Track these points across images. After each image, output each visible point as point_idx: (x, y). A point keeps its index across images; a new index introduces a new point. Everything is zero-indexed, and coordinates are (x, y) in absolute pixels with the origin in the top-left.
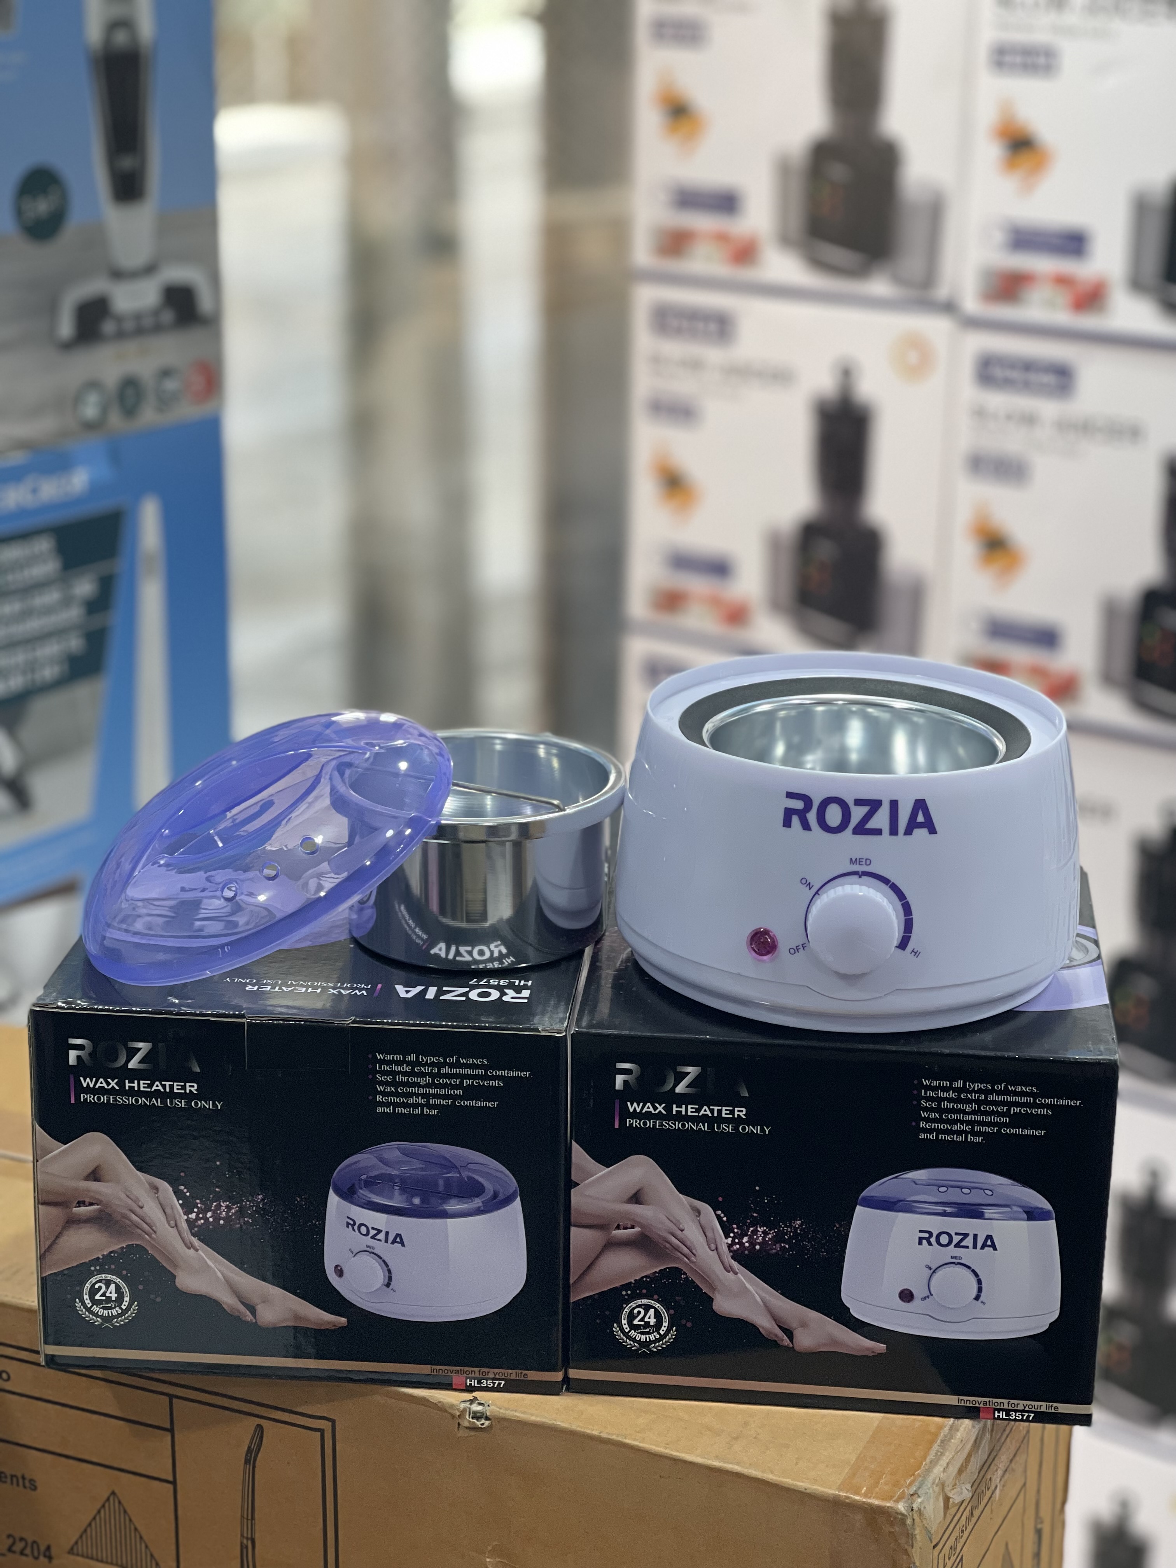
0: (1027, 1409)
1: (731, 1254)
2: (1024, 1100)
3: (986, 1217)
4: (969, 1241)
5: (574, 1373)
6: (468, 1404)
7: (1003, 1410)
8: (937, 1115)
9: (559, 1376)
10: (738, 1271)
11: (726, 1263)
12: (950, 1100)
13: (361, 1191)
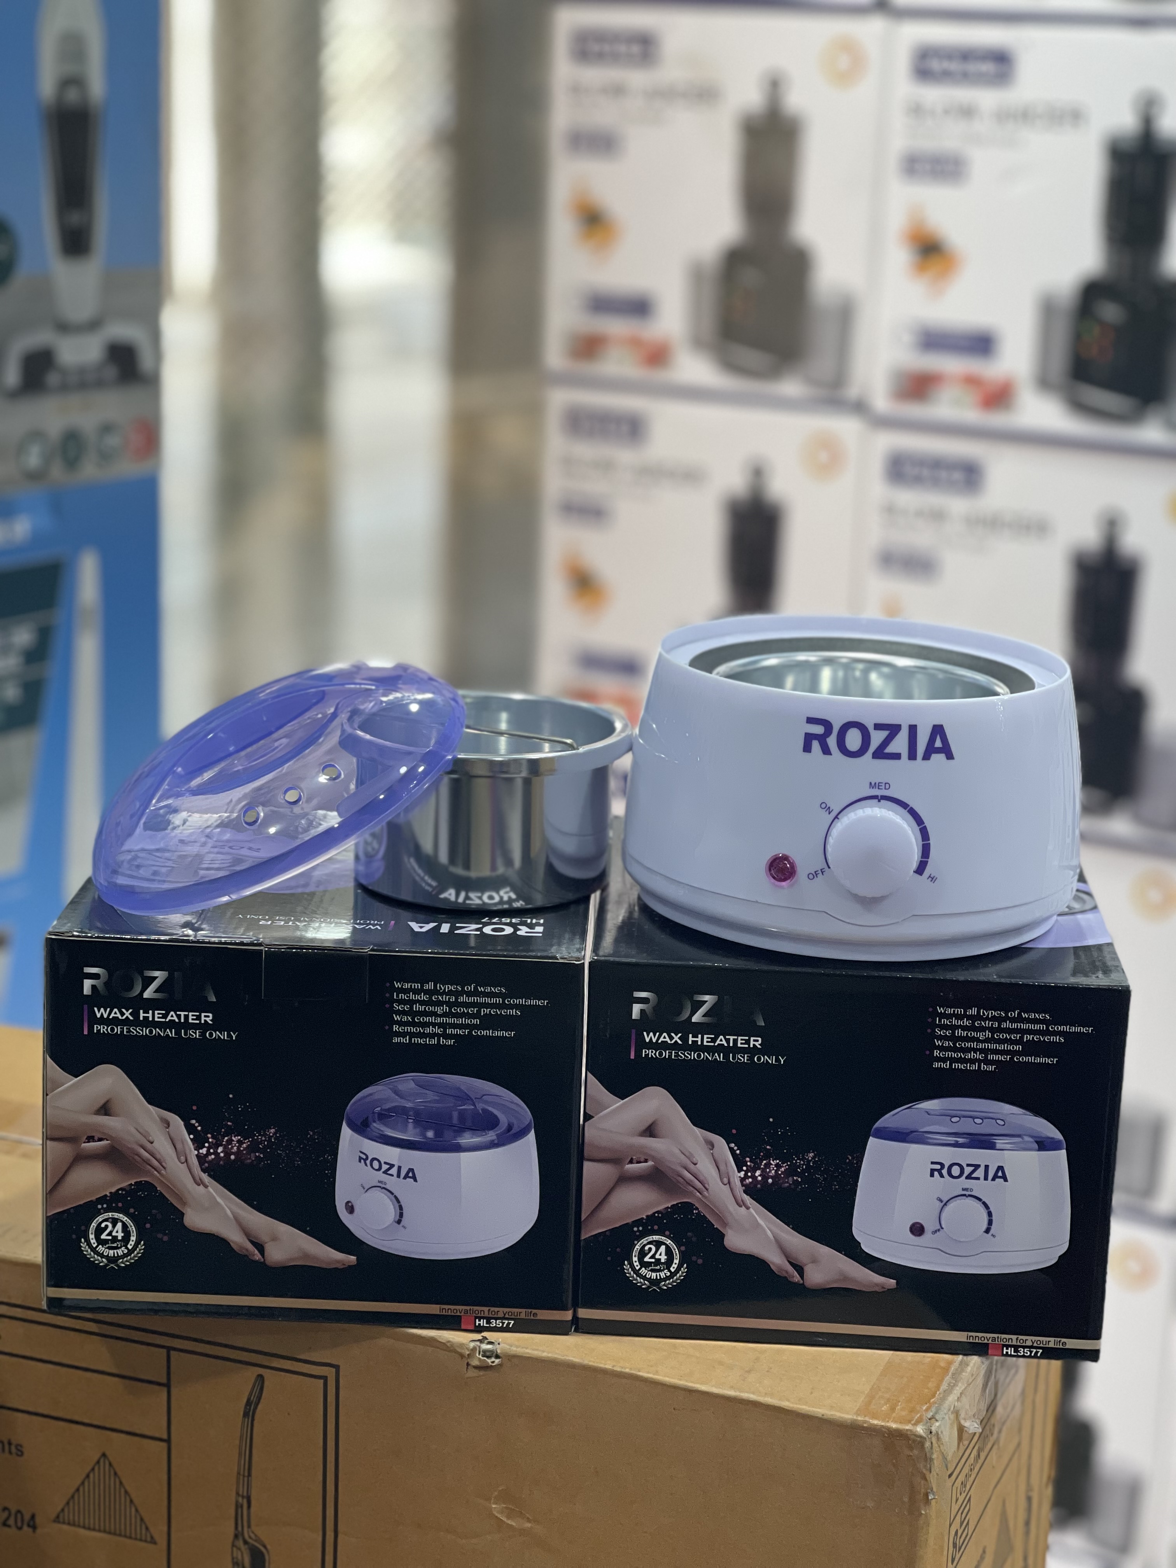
0: (1035, 1345)
1: (744, 1188)
2: (1037, 1027)
3: (997, 1148)
4: (980, 1173)
6: (478, 1343)
7: (1011, 1346)
8: (951, 1044)
9: (568, 1315)
10: (750, 1205)
11: (738, 1198)
12: (964, 1028)
13: (375, 1124)
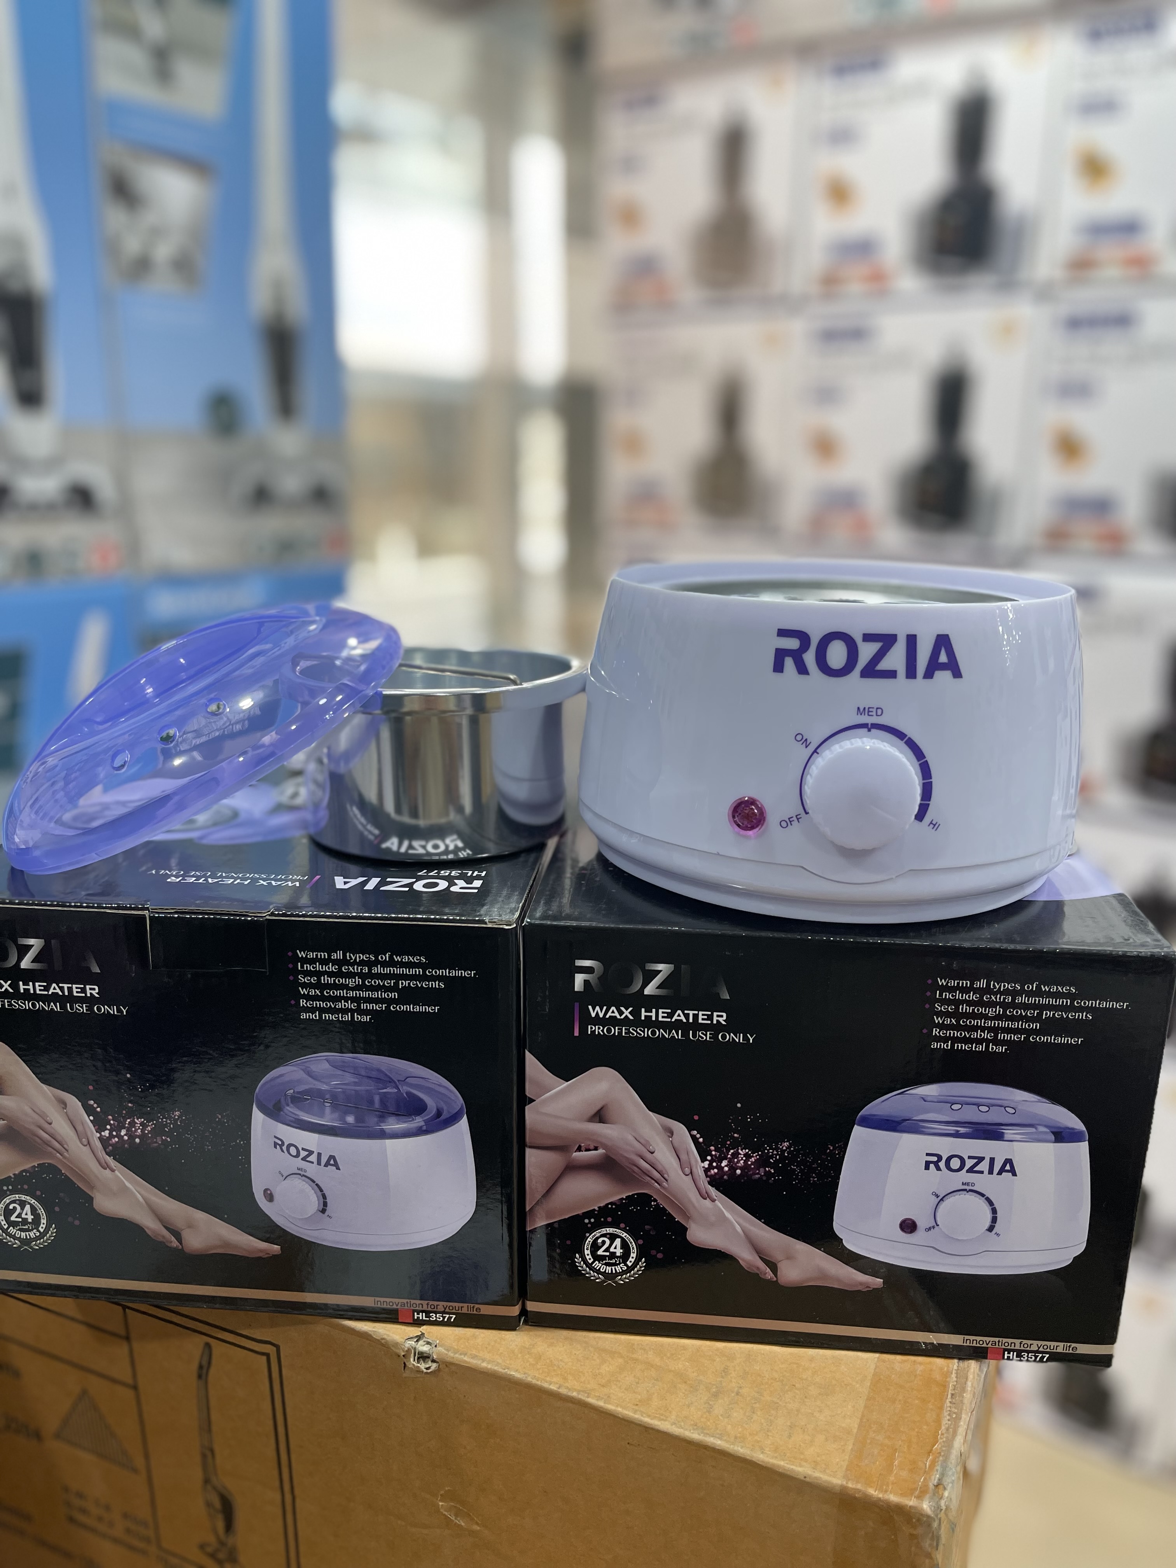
0: (1041, 1349)
1: (708, 1179)
2: (1059, 1002)
3: (1005, 1139)
4: (984, 1166)
5: (532, 1306)
6: (412, 1343)
7: (1014, 1351)
8: (953, 1021)
9: (515, 1311)
10: (716, 1198)
11: (701, 1189)
12: (970, 1003)
13: (288, 1108)
